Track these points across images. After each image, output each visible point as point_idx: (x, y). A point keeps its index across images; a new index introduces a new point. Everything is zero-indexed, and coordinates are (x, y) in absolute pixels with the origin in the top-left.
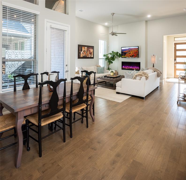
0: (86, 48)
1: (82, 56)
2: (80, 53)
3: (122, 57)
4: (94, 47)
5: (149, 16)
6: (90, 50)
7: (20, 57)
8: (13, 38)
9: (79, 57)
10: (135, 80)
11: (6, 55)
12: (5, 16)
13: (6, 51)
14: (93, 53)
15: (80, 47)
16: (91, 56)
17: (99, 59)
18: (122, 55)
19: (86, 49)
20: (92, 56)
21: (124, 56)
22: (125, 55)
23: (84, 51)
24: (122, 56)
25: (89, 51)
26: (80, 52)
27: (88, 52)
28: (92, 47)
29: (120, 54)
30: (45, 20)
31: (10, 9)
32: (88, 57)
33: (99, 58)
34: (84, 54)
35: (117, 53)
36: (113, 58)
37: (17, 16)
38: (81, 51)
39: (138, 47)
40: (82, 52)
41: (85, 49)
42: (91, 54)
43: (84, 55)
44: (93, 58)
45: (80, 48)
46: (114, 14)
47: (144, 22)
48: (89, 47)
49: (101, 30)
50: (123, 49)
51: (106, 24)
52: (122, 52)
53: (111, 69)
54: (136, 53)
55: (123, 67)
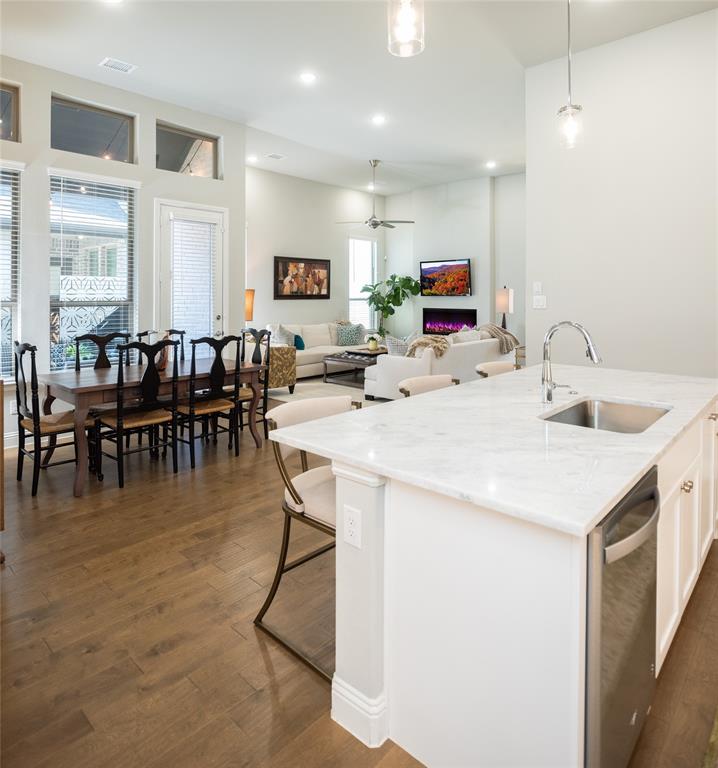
0: (302, 265)
1: (287, 290)
2: (282, 282)
3: (422, 295)
4: (329, 261)
5: (491, 165)
6: (316, 271)
7: (100, 296)
8: (81, 237)
9: (278, 295)
10: (410, 359)
11: (62, 291)
12: (56, 185)
13: (62, 277)
14: (325, 281)
15: (281, 265)
16: (320, 290)
17: (351, 302)
18: (423, 287)
19: (301, 271)
20: (324, 292)
21: (429, 291)
22: (431, 288)
23: (295, 276)
24: (425, 292)
25: (314, 274)
26: (281, 278)
27: (310, 280)
28: (325, 264)
29: (416, 283)
30: (155, 199)
31: (68, 182)
32: (309, 293)
33: (351, 297)
34: (295, 284)
35: (408, 280)
36: (396, 297)
37: (86, 189)
38: (286, 274)
39: (469, 260)
40: (288, 278)
41: (298, 269)
42: (318, 285)
43: (295, 289)
44: (327, 297)
45: (281, 268)
46: (375, 161)
47: (487, 181)
48: (311, 263)
49: (355, 205)
50: (424, 266)
51: (371, 187)
52: (423, 278)
53: (388, 332)
54: (462, 280)
55: (428, 326)
